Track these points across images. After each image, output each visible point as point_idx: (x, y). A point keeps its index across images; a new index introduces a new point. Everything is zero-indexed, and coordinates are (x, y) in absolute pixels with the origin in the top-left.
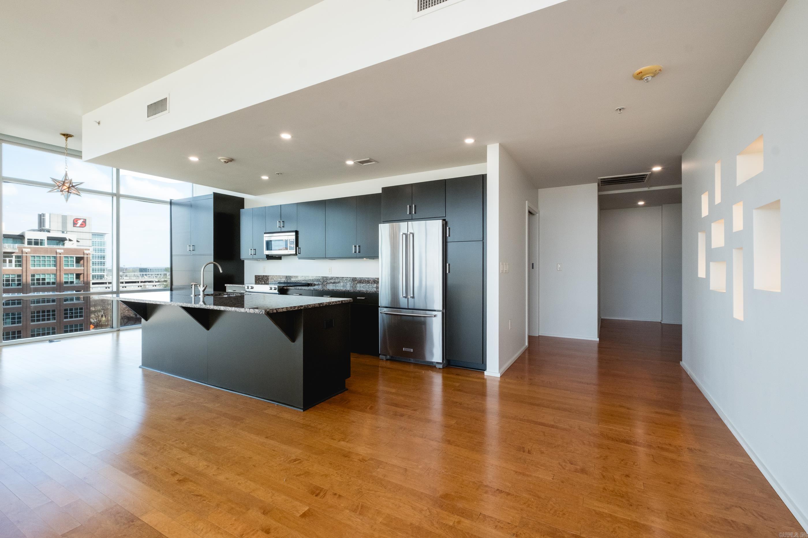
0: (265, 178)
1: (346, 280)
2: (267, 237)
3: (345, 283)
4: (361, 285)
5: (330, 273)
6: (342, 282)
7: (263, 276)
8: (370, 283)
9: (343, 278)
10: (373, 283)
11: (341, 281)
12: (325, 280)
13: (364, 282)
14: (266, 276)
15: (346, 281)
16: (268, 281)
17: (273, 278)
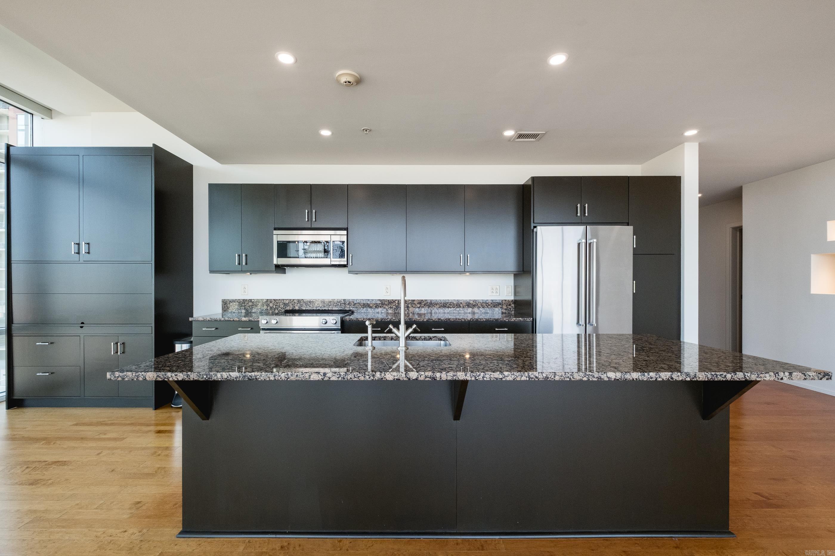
0: (326, 133)
2: (279, 236)
5: (388, 294)
6: (412, 307)
7: (244, 300)
9: (414, 300)
10: (467, 306)
11: (410, 306)
12: (380, 304)
13: (451, 306)
14: (251, 300)
16: (255, 308)
17: (268, 303)
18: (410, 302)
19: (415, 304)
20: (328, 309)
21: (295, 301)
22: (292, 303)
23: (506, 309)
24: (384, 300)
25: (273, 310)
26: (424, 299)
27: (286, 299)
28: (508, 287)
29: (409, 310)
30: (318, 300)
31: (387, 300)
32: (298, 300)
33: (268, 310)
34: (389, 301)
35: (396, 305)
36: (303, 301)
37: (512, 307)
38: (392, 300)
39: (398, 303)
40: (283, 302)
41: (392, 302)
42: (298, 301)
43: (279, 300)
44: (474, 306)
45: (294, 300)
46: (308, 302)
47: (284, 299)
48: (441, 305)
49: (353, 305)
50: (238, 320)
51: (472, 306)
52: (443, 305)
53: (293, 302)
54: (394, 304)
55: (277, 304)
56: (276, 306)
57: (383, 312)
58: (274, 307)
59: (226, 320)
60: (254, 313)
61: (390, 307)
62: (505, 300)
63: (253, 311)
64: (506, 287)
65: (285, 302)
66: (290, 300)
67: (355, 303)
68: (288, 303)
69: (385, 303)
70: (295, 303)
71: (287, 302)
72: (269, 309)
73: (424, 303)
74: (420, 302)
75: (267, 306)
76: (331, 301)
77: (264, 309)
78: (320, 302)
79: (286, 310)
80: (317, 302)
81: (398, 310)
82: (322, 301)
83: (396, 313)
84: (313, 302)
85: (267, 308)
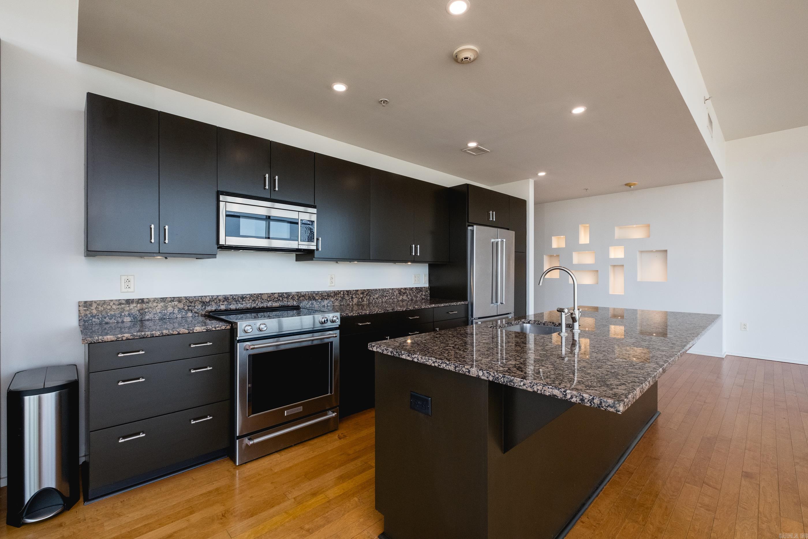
0: (340, 88)
1: (363, 293)
2: (229, 205)
3: (360, 300)
4: (383, 300)
5: (333, 285)
6: (356, 297)
8: (394, 295)
9: (357, 291)
10: (399, 294)
11: (354, 296)
12: (325, 296)
13: (387, 295)
15: (361, 296)
16: (150, 313)
17: (174, 304)
18: (354, 292)
19: (359, 295)
20: (267, 306)
21: (220, 297)
22: (216, 301)
23: (424, 295)
24: (330, 291)
25: (184, 314)
26: (366, 288)
27: (205, 296)
28: (425, 276)
29: (353, 302)
30: (253, 295)
31: (333, 291)
32: (224, 297)
33: (174, 313)
34: (334, 292)
35: (341, 296)
37: (428, 293)
38: (338, 291)
39: (343, 294)
41: (338, 293)
43: (195, 297)
44: (404, 293)
45: (218, 296)
46: (239, 298)
47: (203, 296)
48: (380, 294)
49: (297, 299)
50: (187, 331)
51: (402, 294)
52: (381, 294)
54: (340, 295)
55: (190, 304)
56: (188, 306)
57: (329, 305)
58: (186, 308)
59: (164, 334)
60: (148, 320)
61: (336, 299)
62: (424, 287)
63: (147, 317)
64: (424, 275)
65: (204, 301)
67: (299, 296)
68: (209, 301)
69: (331, 295)
72: (177, 312)
73: (366, 293)
74: (363, 292)
75: (172, 308)
76: (271, 296)
77: (168, 312)
78: (256, 298)
79: (206, 312)
80: (251, 298)
81: (343, 302)
82: (258, 296)
83: (341, 305)
84: (247, 298)
85: (173, 310)
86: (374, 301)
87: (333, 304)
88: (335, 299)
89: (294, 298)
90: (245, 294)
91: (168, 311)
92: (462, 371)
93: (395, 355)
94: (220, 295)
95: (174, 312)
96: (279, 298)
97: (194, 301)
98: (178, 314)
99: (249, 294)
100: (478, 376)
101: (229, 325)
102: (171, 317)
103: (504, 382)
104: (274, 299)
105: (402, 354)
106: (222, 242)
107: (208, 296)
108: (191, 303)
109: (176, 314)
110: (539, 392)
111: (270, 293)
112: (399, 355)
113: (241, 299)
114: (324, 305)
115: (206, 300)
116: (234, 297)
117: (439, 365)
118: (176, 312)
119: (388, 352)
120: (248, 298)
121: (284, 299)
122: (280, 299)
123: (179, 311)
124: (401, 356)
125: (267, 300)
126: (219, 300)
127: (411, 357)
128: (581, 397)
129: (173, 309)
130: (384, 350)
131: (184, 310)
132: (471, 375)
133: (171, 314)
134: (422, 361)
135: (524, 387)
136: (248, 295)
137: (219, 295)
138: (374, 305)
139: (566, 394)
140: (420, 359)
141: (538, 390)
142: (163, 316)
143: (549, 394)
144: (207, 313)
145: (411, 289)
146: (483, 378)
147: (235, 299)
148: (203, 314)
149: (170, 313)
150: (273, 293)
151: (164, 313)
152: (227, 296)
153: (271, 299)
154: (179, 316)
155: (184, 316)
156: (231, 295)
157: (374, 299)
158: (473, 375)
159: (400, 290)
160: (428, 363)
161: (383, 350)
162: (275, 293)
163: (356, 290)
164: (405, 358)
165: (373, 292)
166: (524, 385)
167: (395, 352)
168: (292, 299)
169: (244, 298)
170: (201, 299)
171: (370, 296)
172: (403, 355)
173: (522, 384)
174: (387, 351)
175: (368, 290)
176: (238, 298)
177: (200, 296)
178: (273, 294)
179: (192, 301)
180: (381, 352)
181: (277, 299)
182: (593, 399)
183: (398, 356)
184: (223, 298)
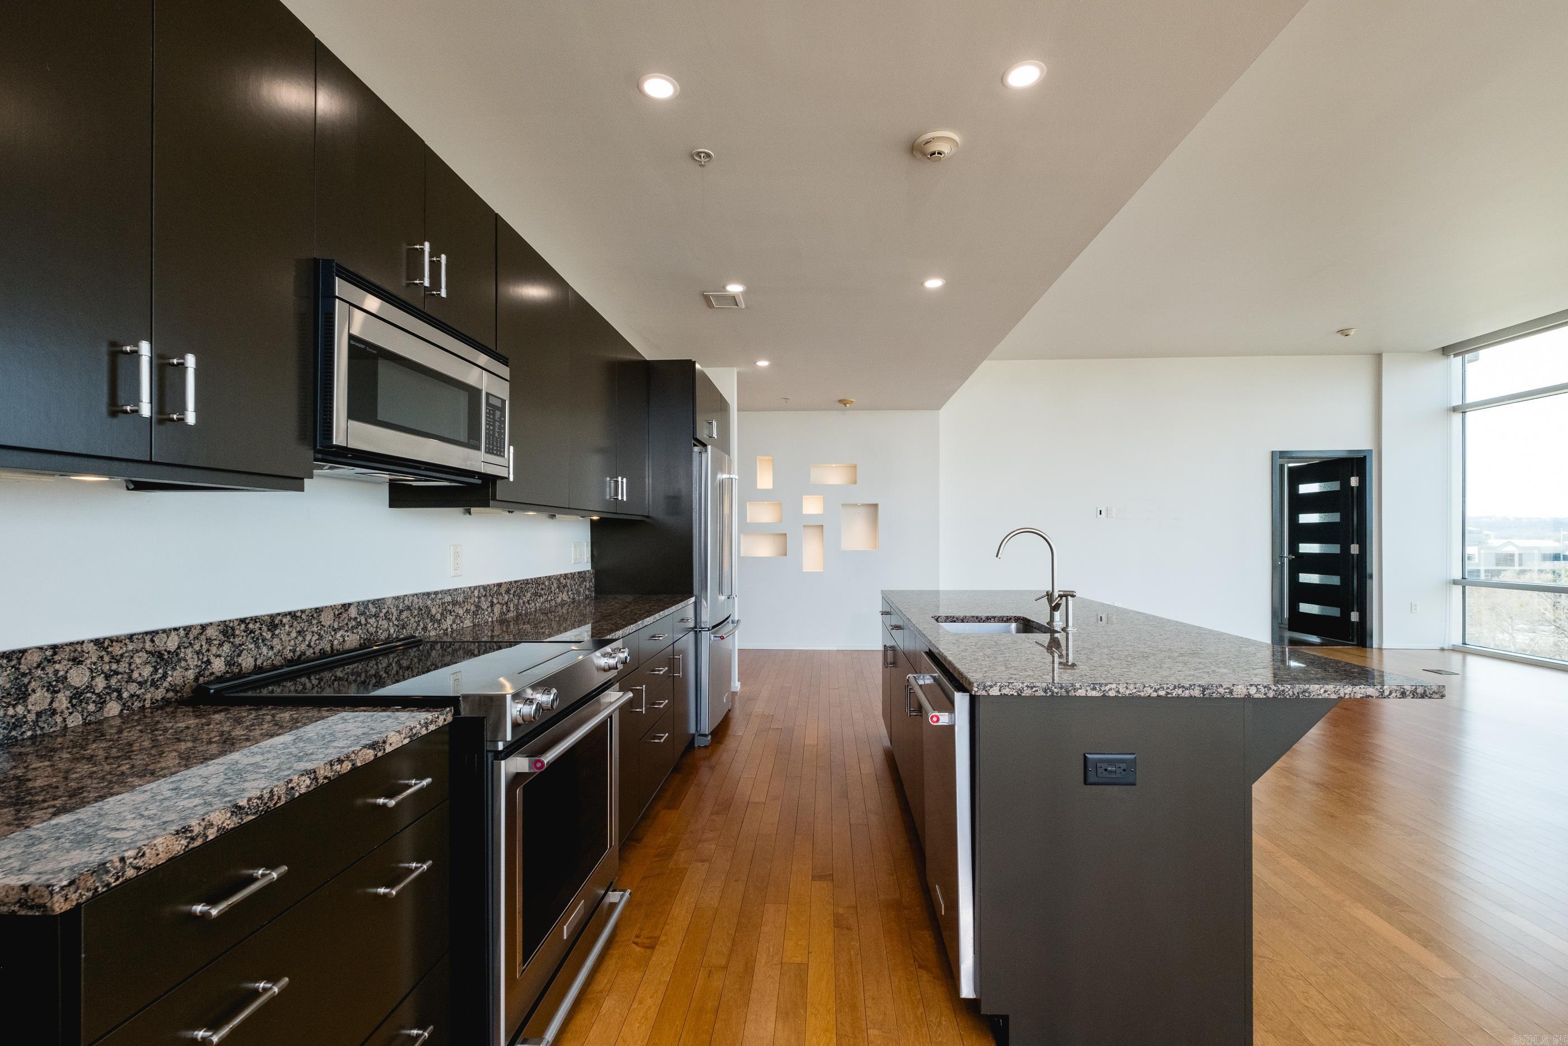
0: (659, 88)
1: (508, 591)
9: (500, 585)
10: (557, 590)
15: (506, 598)
17: (56, 672)
18: (495, 589)
19: (502, 595)
21: (211, 632)
22: (197, 647)
23: (587, 589)
25: (92, 707)
27: (164, 631)
28: (587, 546)
30: (299, 614)
31: (460, 589)
32: (222, 627)
33: (54, 712)
36: (243, 626)
37: (591, 583)
38: (470, 588)
39: (478, 595)
40: (148, 646)
41: (470, 593)
42: (224, 633)
43: (131, 637)
45: (204, 627)
46: (264, 628)
47: (156, 632)
48: (532, 591)
52: (534, 592)
53: (203, 637)
54: (473, 600)
55: (114, 666)
56: (107, 677)
58: (100, 683)
61: (467, 609)
64: (585, 543)
66: (188, 629)
68: (179, 648)
69: (459, 599)
70: (209, 641)
71: (172, 643)
72: (65, 704)
73: (514, 589)
74: (508, 588)
75: (48, 690)
76: (341, 614)
77: (29, 712)
78: (306, 624)
79: (168, 691)
80: (295, 623)
81: (478, 617)
82: (312, 616)
83: (474, 625)
84: (284, 625)
85: (49, 700)
86: (524, 608)
87: (461, 624)
88: (465, 609)
89: (391, 616)
90: (279, 614)
91: (30, 707)
92: (1218, 693)
93: (1057, 693)
94: (211, 624)
95: (55, 705)
96: (359, 620)
97: (126, 652)
98: (71, 713)
99: (290, 613)
100: (1249, 695)
101: (451, 710)
102: (42, 728)
103: (1294, 694)
104: (347, 624)
105: (1075, 689)
106: (338, 439)
107: (175, 629)
108: (118, 662)
109: (62, 712)
110: (1347, 696)
111: (339, 605)
112: (1068, 692)
113: (269, 630)
114: (447, 629)
115: (169, 644)
116: (251, 626)
117: (1168, 693)
118: (65, 706)
119: (1037, 691)
120: (287, 627)
121: (369, 621)
122: (360, 622)
123: (74, 701)
124: (1072, 693)
125: (333, 627)
126: (207, 639)
127: (1100, 690)
128: (1402, 690)
129: (50, 696)
130: (1025, 688)
131: (93, 693)
132: (1236, 696)
133: (44, 718)
134: (1128, 692)
135: (1326, 695)
136: (285, 615)
137: (207, 625)
138: (524, 617)
139: (1383, 691)
140: (1121, 690)
141: (1345, 694)
142: (10, 732)
143: (1361, 695)
144: (171, 694)
145: (573, 575)
146: (1256, 696)
147: (252, 632)
148: (159, 698)
149: (39, 714)
150: (345, 605)
151: (12, 717)
152: (231, 625)
153: (340, 625)
154: (75, 721)
155: (92, 718)
156: (242, 621)
157: (524, 603)
158: (1239, 696)
159: (558, 578)
160: (1142, 694)
161: (1021, 690)
162: (350, 605)
163: (498, 584)
164: (1083, 694)
165: (523, 586)
166: (1325, 692)
167: (1055, 688)
168: (386, 617)
169: (276, 626)
170: (152, 641)
171: (519, 598)
172: (1079, 691)
173: (1322, 691)
174: (1034, 690)
175: (516, 582)
176: (260, 629)
177: (147, 633)
178: (346, 607)
179: (122, 655)
180: (1016, 694)
181: (354, 623)
182: (1416, 689)
183: (1064, 694)
184: (221, 632)
